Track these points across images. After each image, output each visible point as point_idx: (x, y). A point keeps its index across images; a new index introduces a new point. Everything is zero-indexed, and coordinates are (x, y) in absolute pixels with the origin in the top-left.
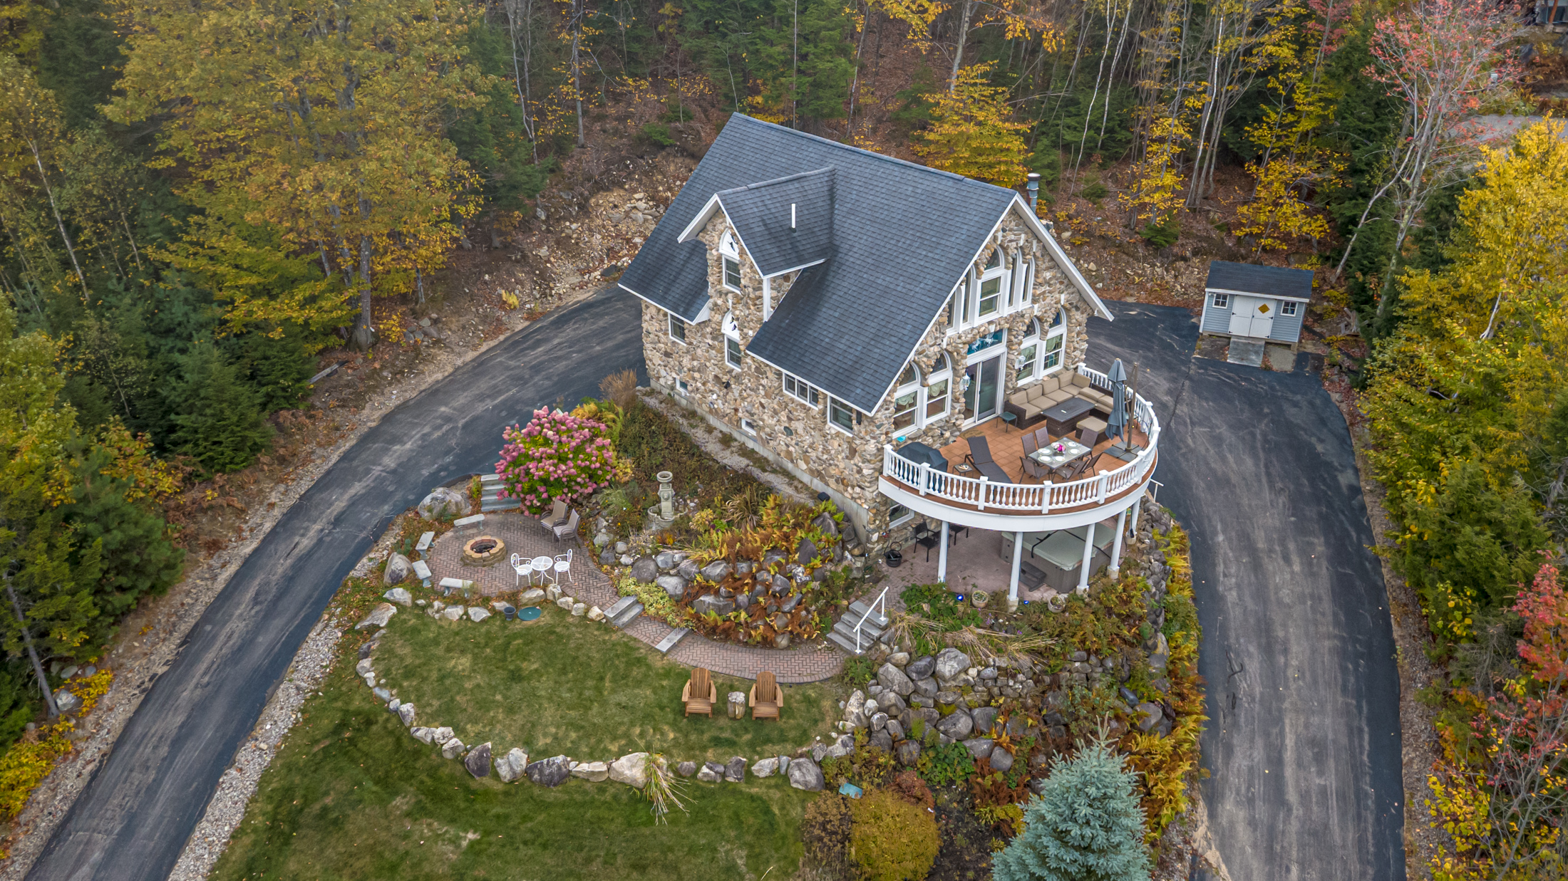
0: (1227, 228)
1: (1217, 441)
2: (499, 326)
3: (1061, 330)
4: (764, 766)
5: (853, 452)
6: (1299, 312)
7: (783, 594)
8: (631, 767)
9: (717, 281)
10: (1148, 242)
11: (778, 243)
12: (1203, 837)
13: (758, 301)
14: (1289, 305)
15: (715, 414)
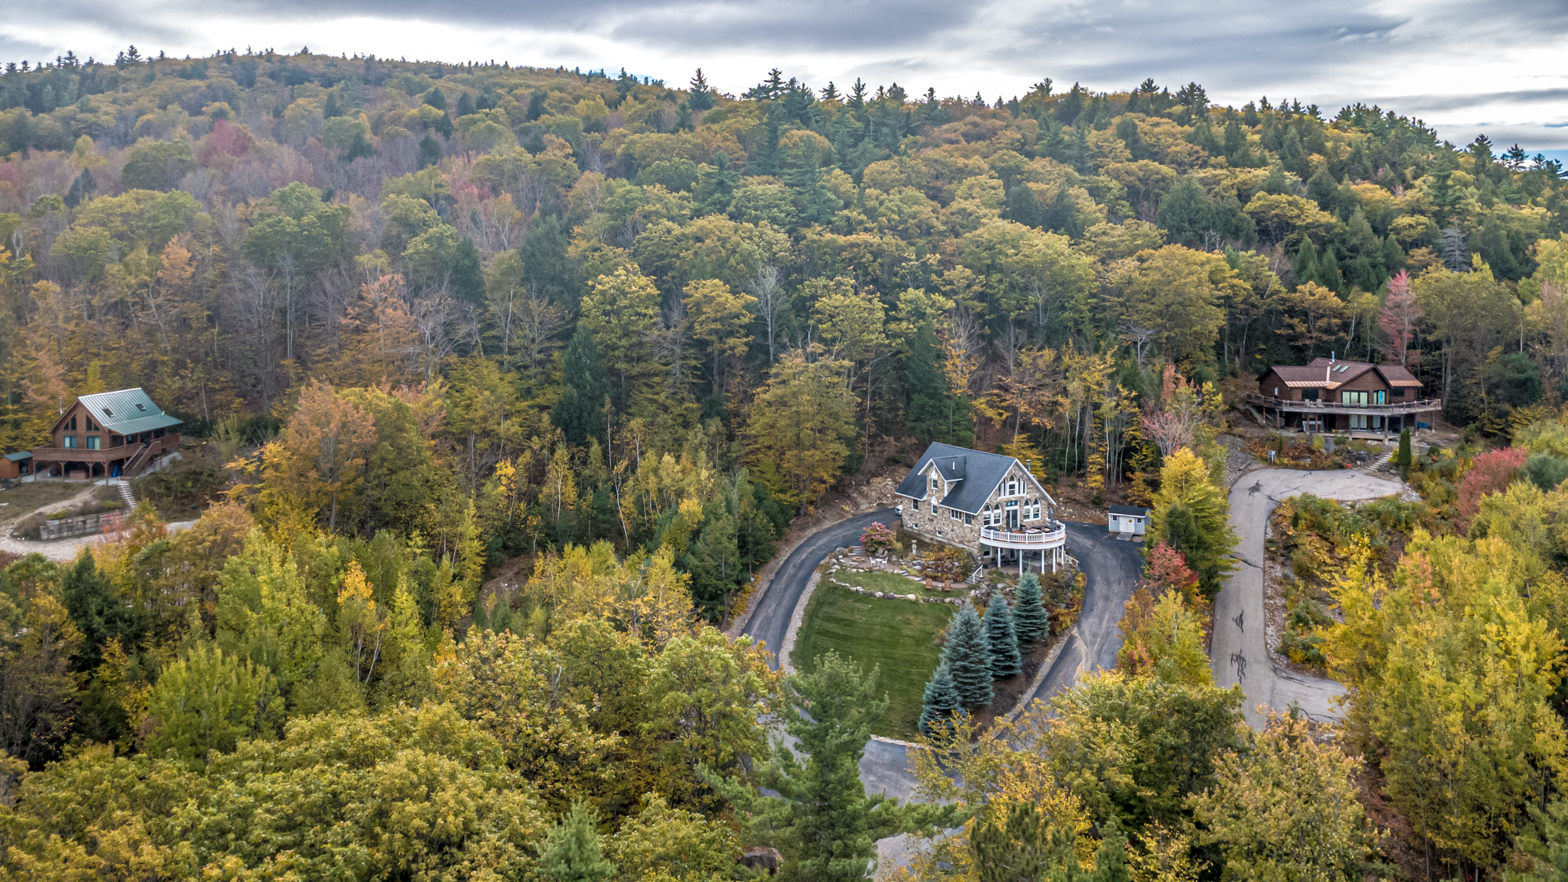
1: (1105, 558)
2: (843, 516)
3: (1038, 506)
5: (972, 531)
6: (1143, 522)
7: (950, 569)
8: (912, 597)
9: (930, 487)
10: (1094, 503)
11: (947, 473)
12: (1075, 632)
13: (943, 491)
14: (1139, 520)
15: (927, 532)
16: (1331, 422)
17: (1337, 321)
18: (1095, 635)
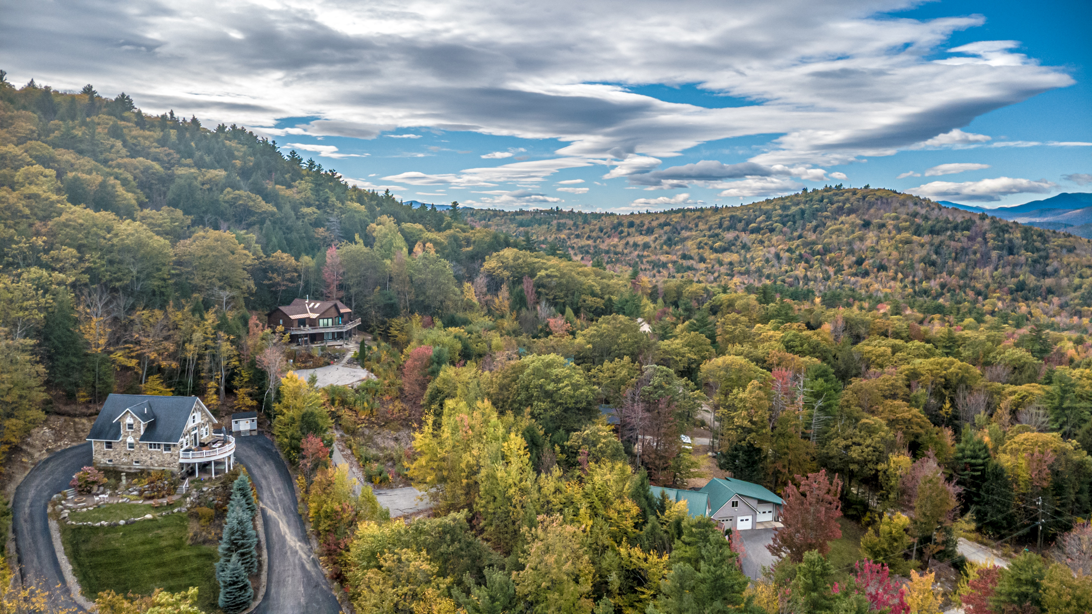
0: (232, 407)
3: (208, 426)
4: (176, 510)
5: (172, 455)
6: (256, 421)
8: (149, 516)
9: (125, 429)
11: (143, 417)
12: (261, 505)
13: (139, 431)
14: (253, 421)
15: (124, 464)
16: (314, 338)
17: (296, 274)
18: (274, 503)
